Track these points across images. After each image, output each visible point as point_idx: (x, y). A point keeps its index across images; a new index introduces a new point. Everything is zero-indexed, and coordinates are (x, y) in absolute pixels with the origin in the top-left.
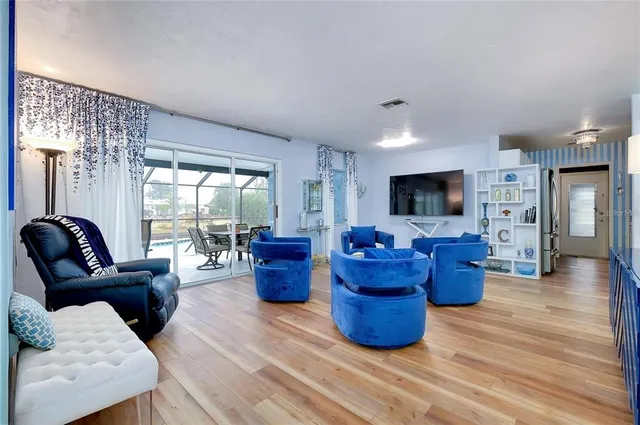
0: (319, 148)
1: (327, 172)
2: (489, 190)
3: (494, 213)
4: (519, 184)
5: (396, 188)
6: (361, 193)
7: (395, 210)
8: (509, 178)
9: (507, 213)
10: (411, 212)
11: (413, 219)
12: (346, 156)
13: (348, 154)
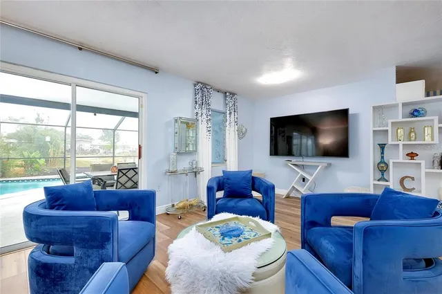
0: (195, 85)
1: (204, 111)
2: (389, 128)
3: (396, 157)
4: (433, 120)
5: (276, 132)
6: (241, 134)
7: (275, 151)
8: (415, 113)
9: (412, 156)
10: (289, 153)
11: (294, 160)
12: (226, 96)
13: (228, 94)
